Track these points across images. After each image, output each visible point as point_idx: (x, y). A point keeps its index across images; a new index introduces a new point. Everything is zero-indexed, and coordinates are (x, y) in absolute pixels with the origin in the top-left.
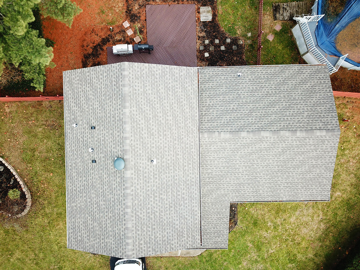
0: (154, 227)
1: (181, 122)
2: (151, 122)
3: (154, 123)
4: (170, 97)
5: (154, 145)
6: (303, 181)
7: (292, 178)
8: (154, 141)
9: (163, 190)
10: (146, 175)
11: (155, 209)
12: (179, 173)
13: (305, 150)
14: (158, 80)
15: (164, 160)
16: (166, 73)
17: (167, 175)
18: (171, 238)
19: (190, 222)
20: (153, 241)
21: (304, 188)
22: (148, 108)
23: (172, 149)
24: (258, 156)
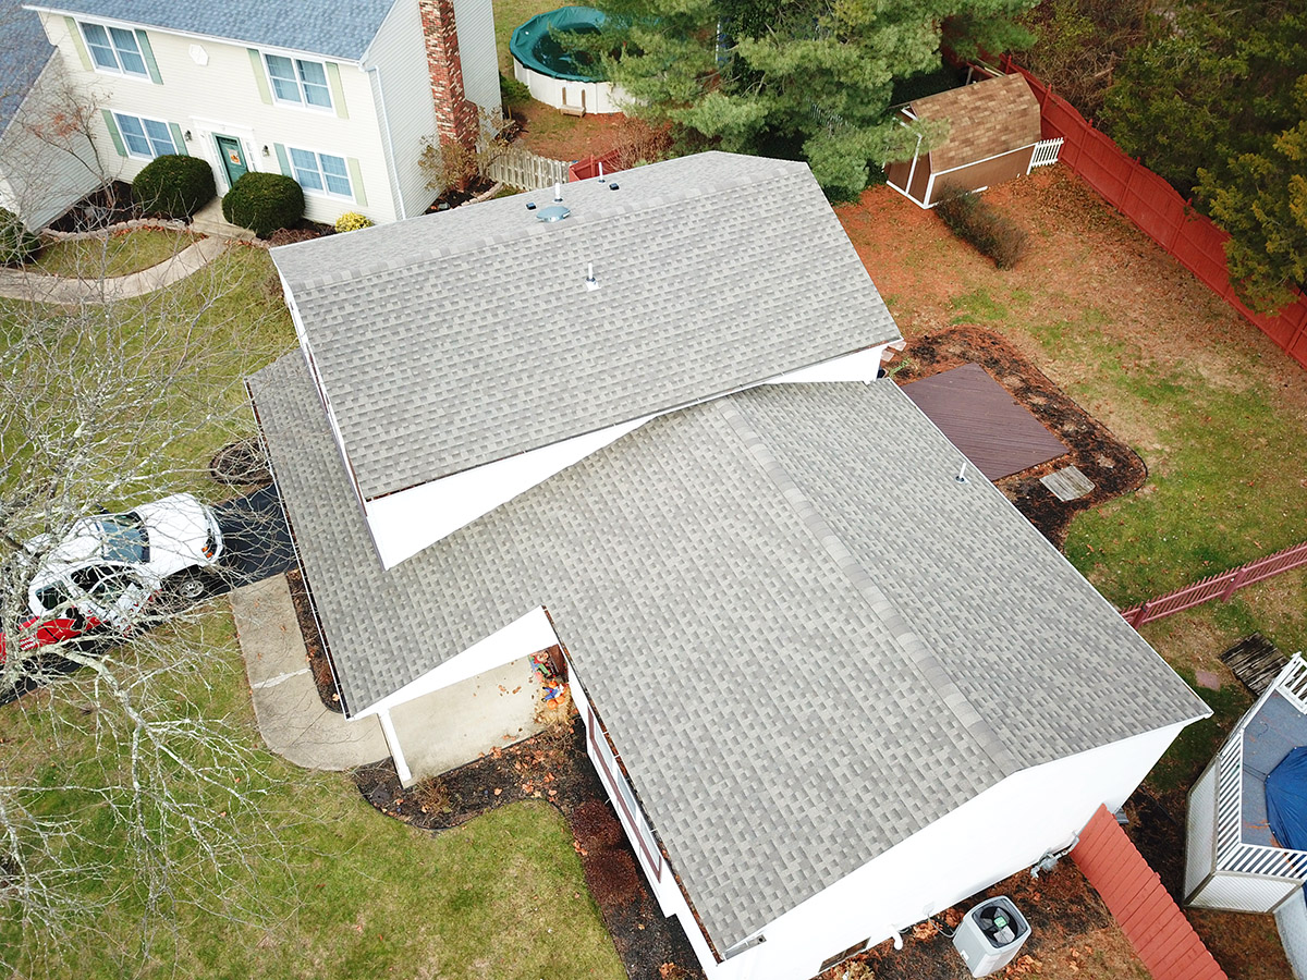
0: (401, 329)
1: (734, 329)
2: (696, 251)
3: (696, 260)
4: (786, 285)
5: (638, 275)
6: (744, 785)
7: (735, 738)
8: (648, 272)
9: (520, 329)
10: (549, 273)
11: (457, 321)
12: (584, 362)
13: (865, 705)
14: (808, 244)
15: (609, 311)
16: (838, 258)
17: (569, 330)
18: (376, 390)
19: (443, 437)
20: (358, 339)
21: (721, 811)
22: (727, 237)
23: (646, 324)
24: (749, 577)
